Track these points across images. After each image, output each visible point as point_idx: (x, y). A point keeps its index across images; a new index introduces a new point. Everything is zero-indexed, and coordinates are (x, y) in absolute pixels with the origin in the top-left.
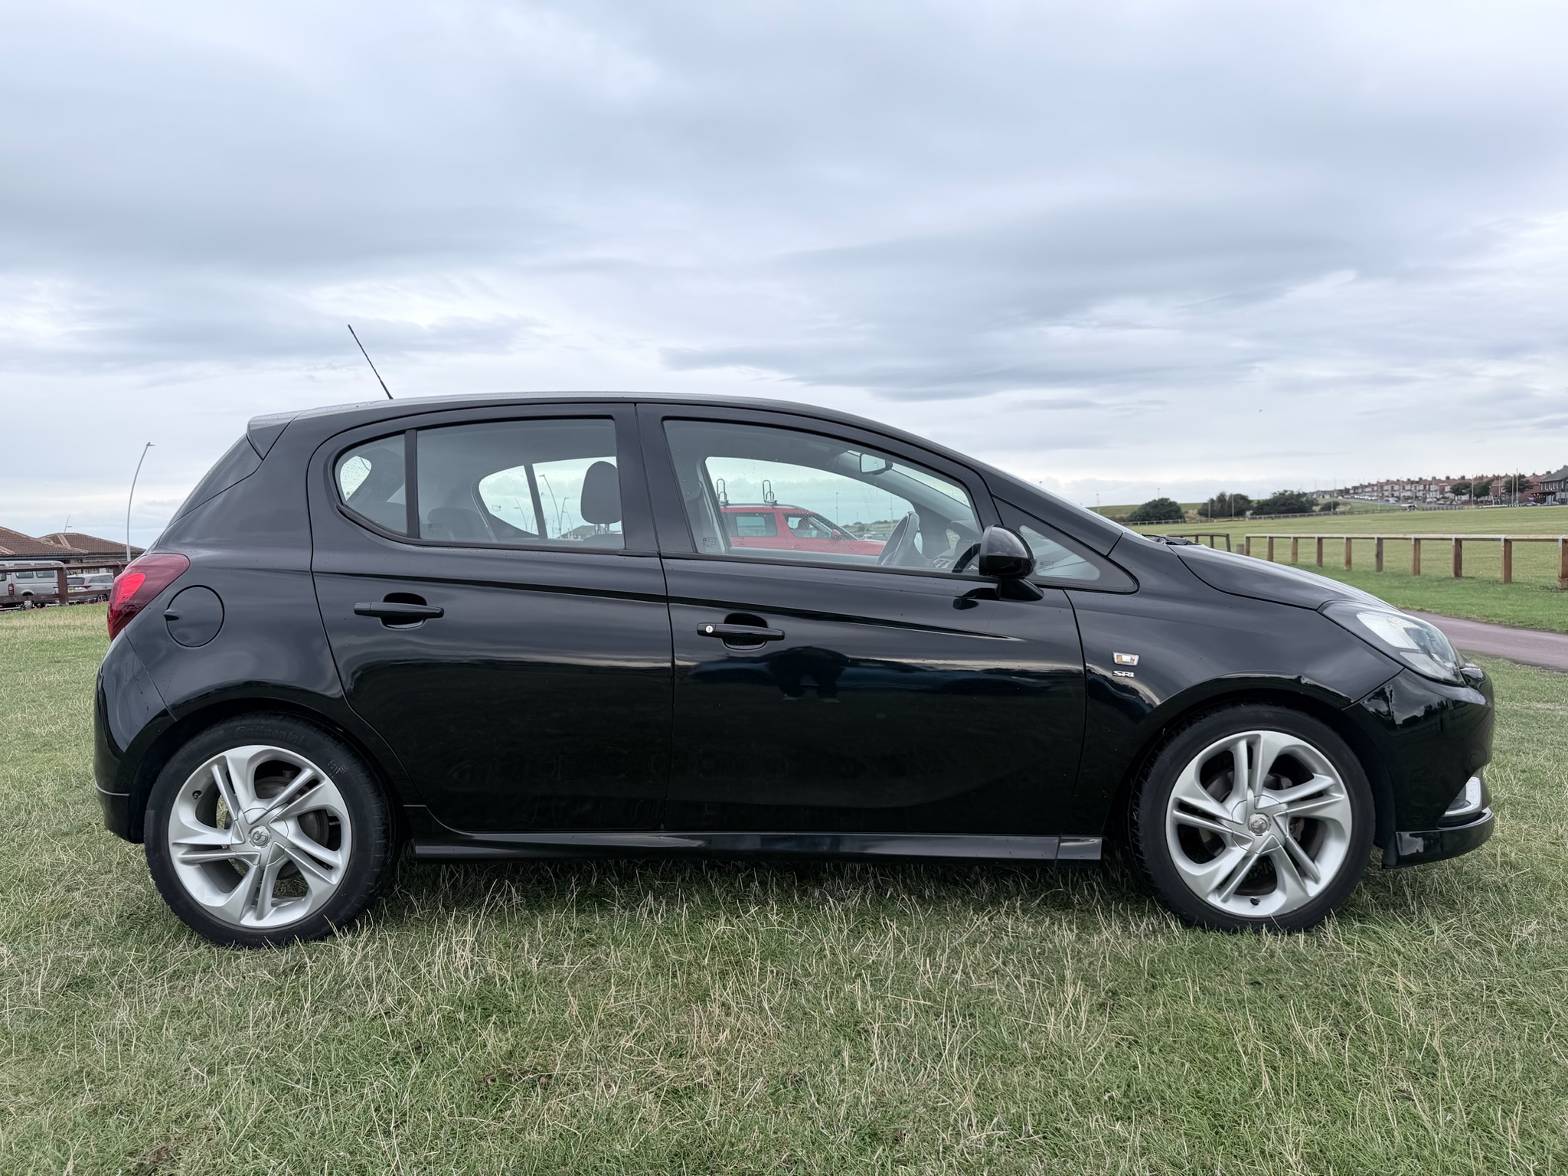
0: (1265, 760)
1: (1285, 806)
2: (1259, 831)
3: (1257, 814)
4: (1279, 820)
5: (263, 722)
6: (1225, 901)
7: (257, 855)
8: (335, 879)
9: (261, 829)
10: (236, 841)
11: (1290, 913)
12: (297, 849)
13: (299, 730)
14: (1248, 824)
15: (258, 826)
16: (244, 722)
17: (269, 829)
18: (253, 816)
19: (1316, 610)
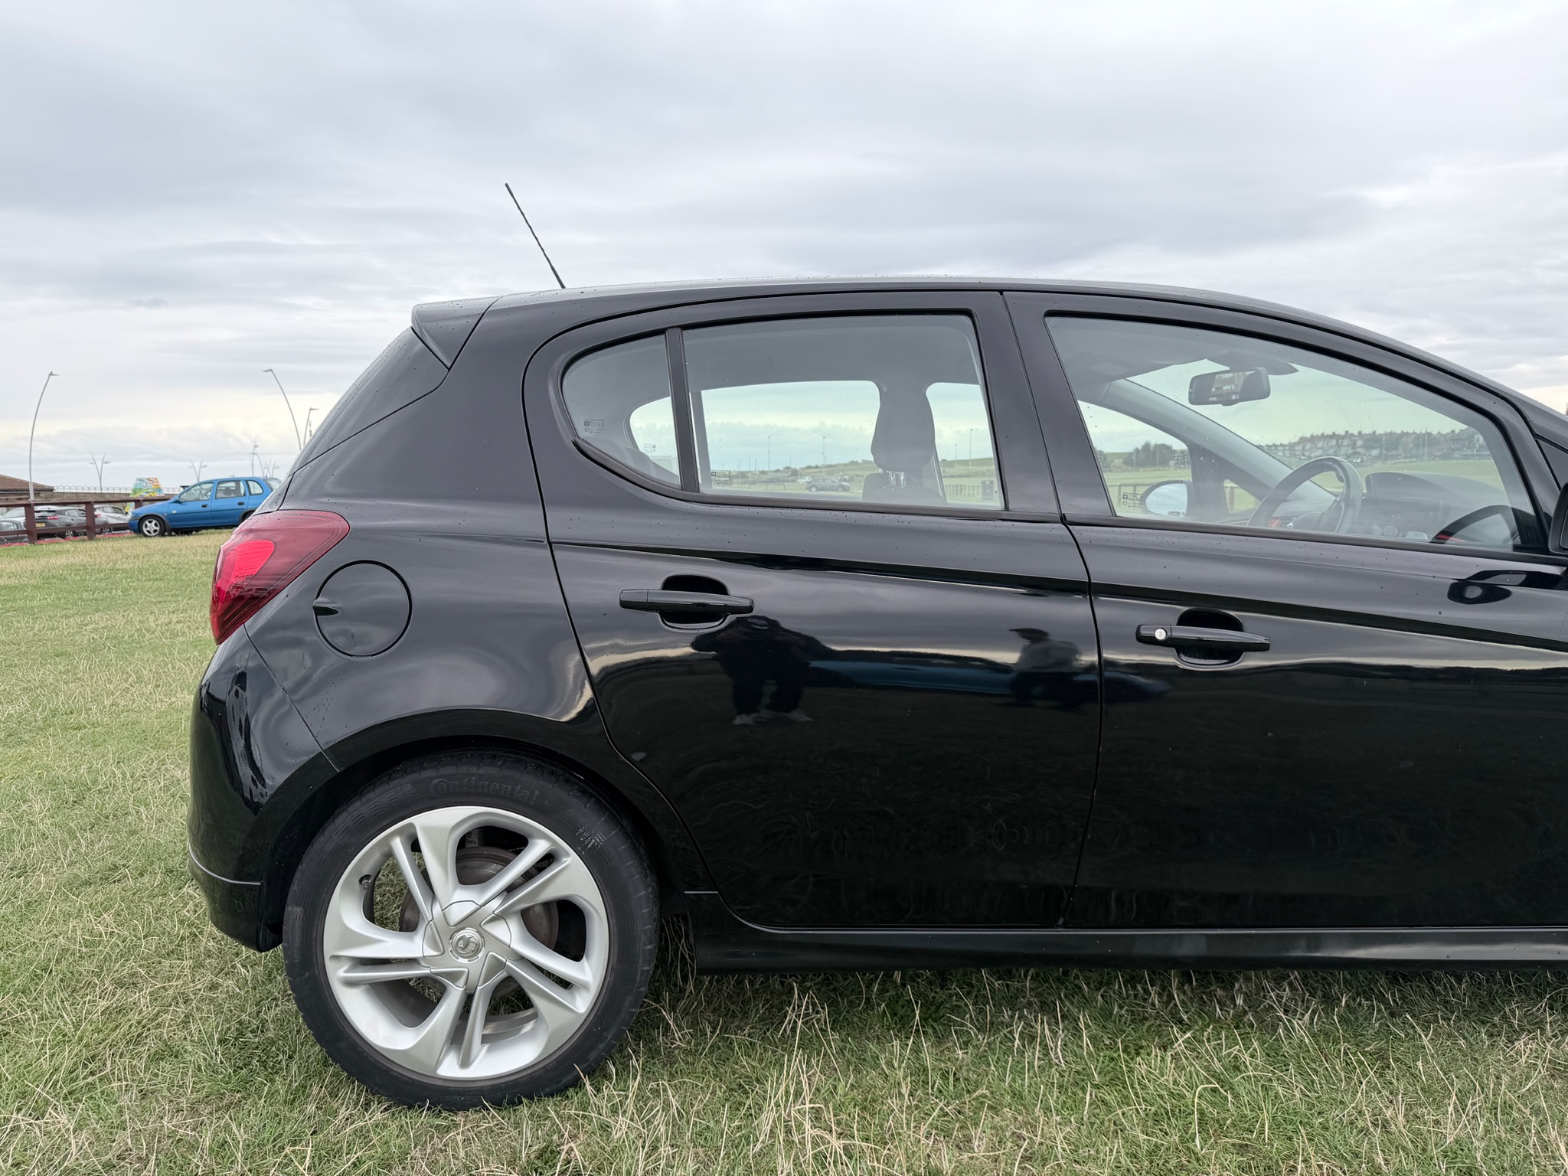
5: (474, 770)
7: (462, 973)
8: (582, 1004)
9: (469, 933)
10: (430, 952)
12: (522, 959)
13: (530, 781)
15: (464, 929)
16: (443, 771)
17: (481, 932)
18: (457, 913)
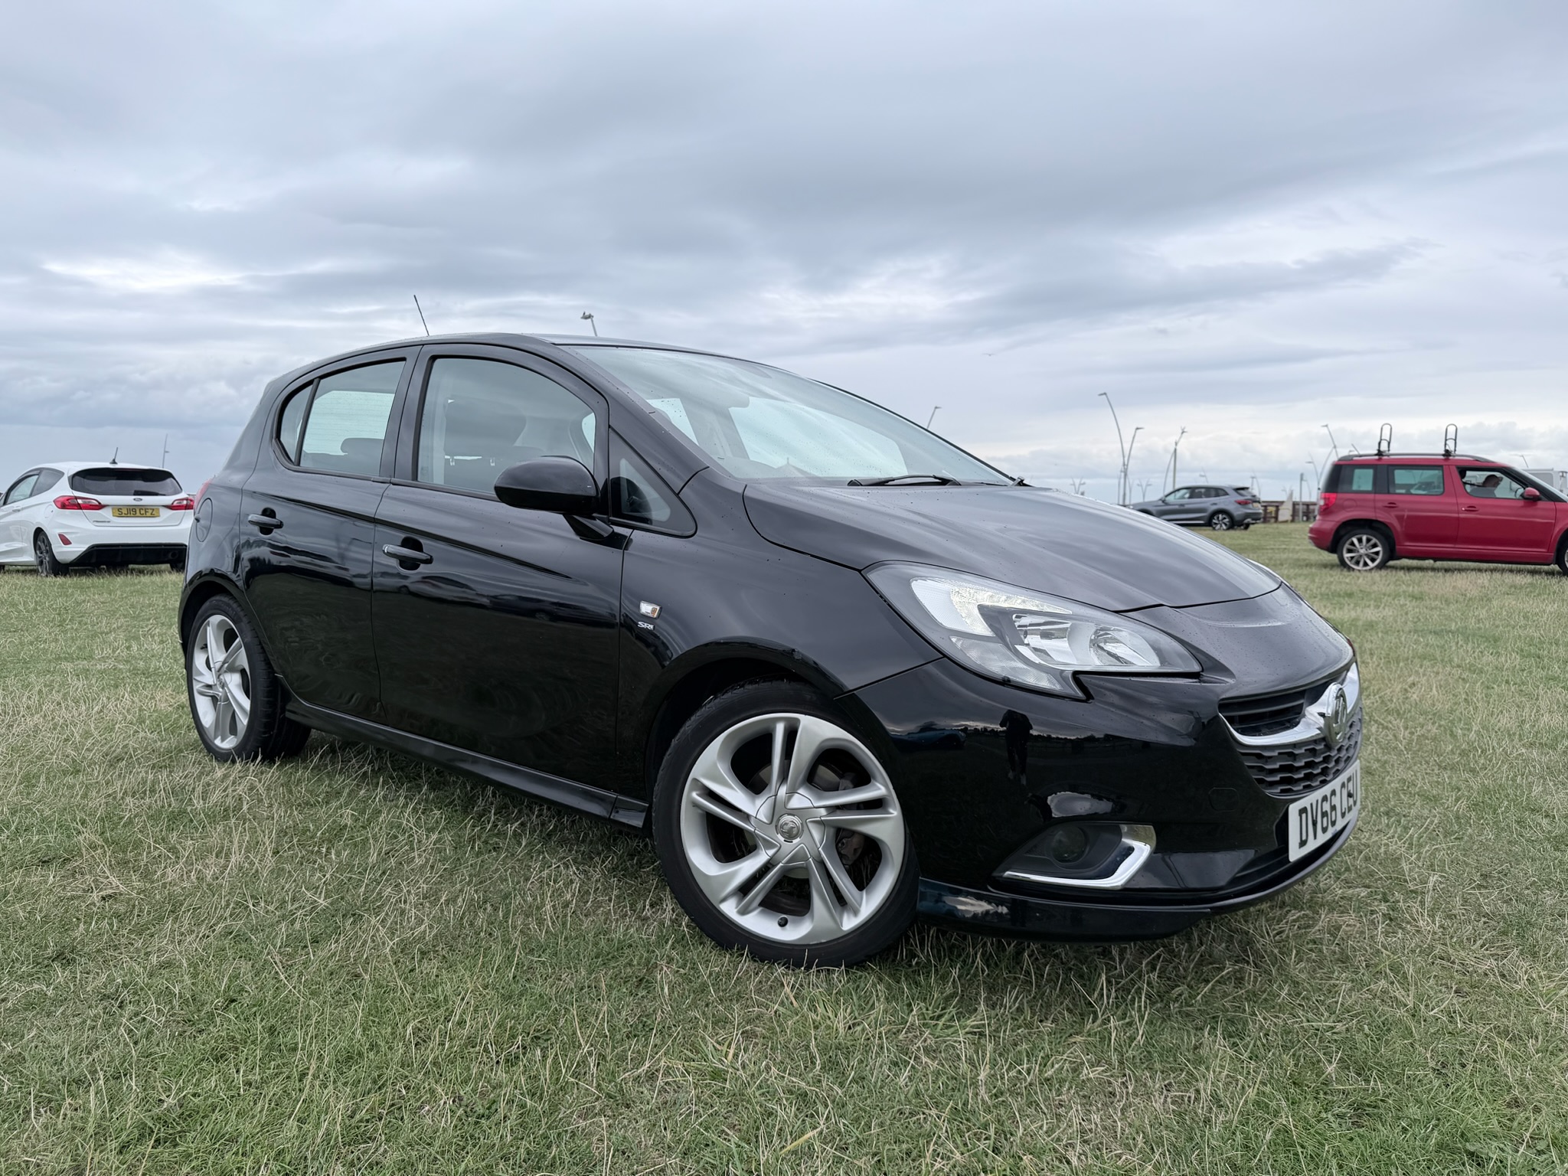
0: (804, 752)
1: (823, 812)
2: (790, 836)
3: (789, 814)
4: (810, 825)
6: (743, 912)
11: (817, 944)
14: (776, 826)
19: (860, 571)
